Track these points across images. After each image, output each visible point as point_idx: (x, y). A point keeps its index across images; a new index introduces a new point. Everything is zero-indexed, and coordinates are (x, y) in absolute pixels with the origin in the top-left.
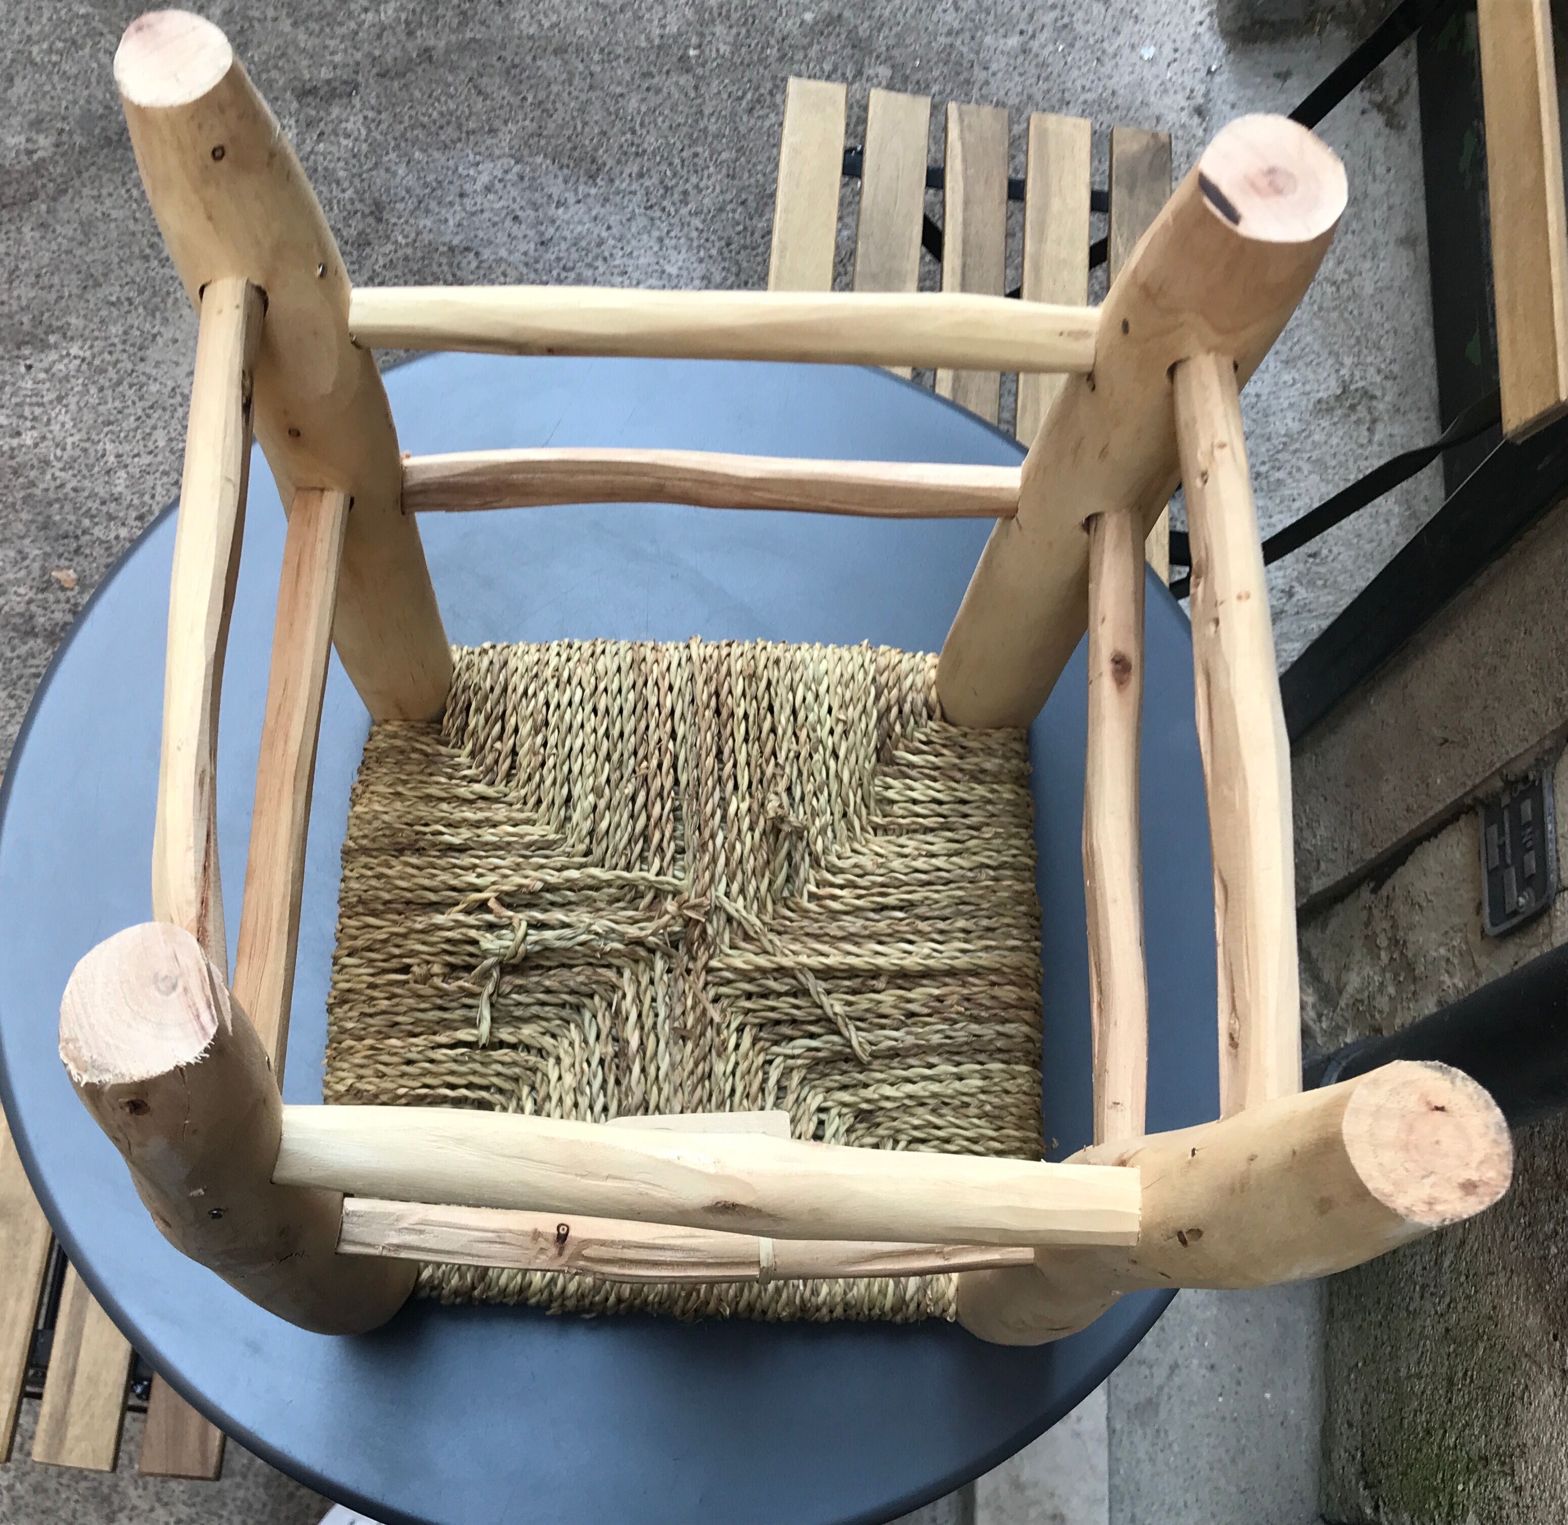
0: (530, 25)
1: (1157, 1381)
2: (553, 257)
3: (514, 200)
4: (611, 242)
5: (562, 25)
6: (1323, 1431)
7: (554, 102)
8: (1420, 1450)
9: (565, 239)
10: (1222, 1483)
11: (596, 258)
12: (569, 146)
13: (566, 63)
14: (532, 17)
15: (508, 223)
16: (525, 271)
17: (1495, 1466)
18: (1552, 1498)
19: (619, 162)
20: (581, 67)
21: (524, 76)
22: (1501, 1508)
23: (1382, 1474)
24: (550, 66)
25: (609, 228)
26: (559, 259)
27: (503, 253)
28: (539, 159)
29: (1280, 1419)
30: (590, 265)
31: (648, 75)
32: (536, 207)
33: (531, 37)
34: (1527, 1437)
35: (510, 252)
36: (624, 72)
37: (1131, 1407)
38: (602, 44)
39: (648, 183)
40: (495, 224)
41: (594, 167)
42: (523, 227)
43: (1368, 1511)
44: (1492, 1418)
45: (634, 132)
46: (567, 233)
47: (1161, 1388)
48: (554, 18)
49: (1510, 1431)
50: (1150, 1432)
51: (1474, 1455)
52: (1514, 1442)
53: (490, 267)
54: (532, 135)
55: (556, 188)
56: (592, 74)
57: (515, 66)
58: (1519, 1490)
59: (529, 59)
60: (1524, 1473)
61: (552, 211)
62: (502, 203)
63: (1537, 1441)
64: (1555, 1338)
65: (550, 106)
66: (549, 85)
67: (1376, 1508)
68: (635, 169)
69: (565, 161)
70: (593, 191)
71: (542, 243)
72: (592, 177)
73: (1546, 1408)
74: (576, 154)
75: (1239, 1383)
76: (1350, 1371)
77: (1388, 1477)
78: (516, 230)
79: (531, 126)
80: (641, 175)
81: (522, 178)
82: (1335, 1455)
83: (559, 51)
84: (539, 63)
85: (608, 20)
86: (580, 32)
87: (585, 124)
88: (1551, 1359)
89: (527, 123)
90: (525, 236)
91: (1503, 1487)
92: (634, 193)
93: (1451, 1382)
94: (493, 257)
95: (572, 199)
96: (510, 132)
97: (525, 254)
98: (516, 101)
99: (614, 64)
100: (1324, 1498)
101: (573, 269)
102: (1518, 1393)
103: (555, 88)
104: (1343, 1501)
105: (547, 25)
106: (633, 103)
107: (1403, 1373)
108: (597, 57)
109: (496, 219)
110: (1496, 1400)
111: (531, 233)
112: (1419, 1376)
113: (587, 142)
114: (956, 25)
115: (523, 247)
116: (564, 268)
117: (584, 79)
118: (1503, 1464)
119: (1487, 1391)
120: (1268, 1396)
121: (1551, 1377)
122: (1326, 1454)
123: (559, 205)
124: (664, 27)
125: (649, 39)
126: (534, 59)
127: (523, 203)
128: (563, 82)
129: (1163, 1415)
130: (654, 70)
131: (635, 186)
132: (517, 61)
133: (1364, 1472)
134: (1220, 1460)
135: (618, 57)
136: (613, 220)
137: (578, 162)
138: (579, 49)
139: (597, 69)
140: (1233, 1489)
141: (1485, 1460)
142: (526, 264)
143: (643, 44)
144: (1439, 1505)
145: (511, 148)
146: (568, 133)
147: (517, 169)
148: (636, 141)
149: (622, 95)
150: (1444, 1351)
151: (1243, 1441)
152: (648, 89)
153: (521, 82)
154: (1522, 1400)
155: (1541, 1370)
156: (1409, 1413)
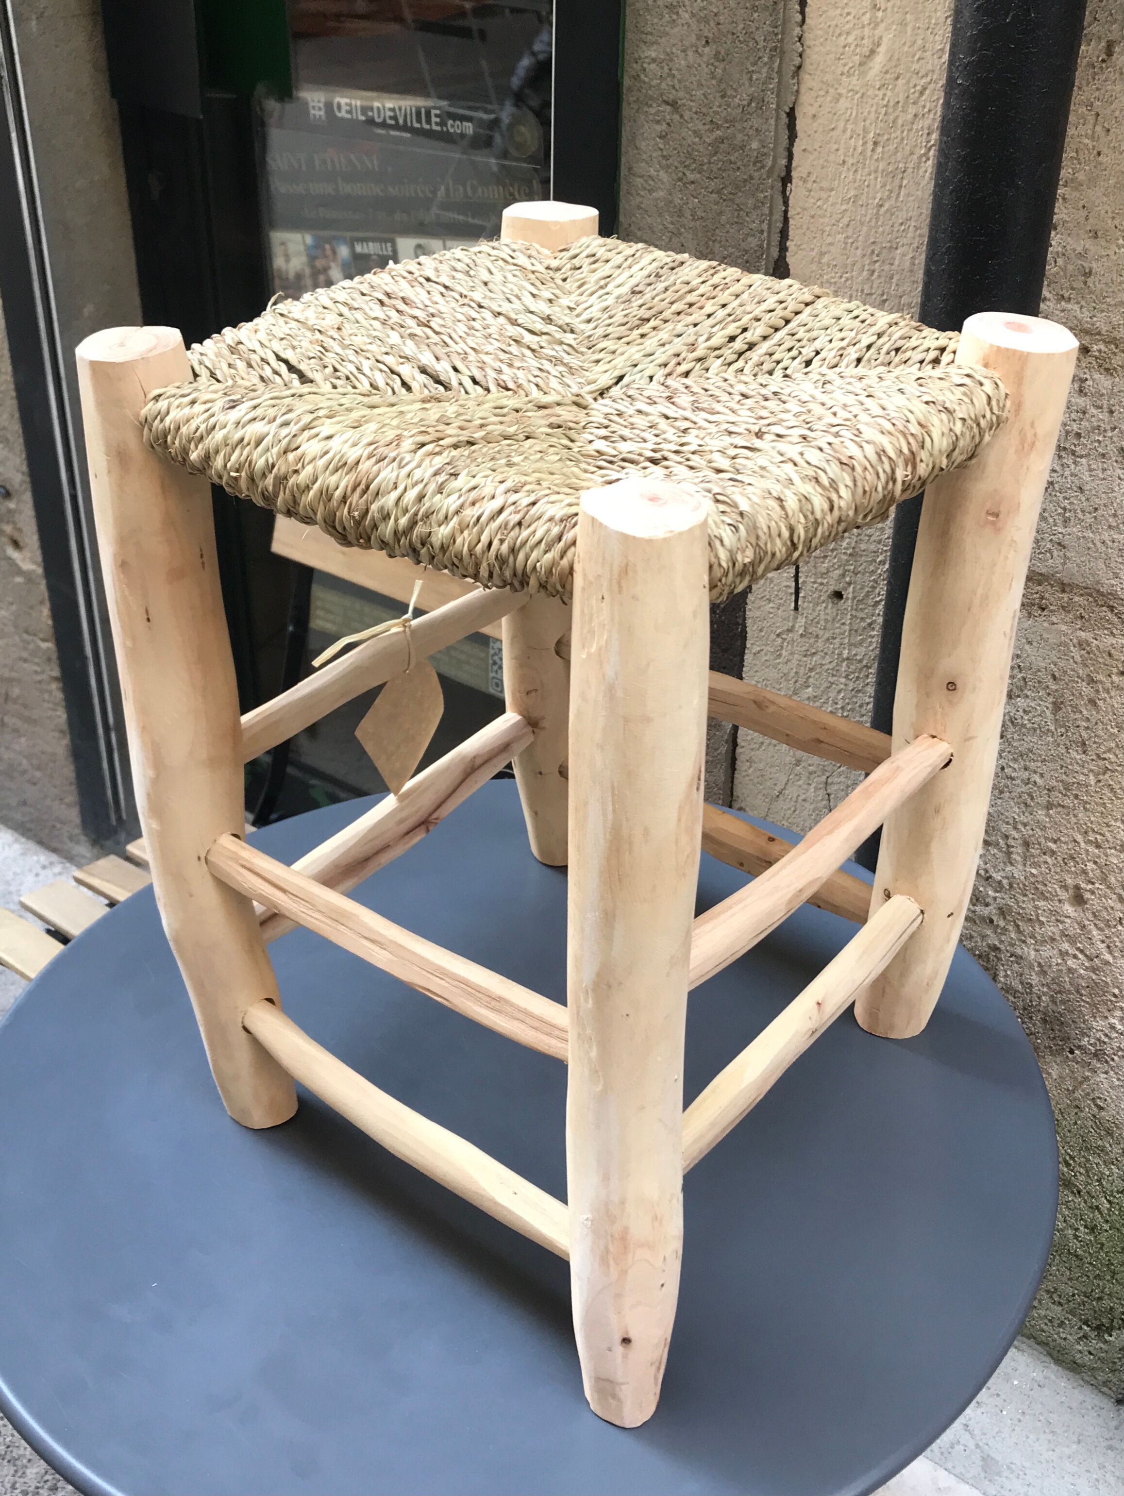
1: (971, 1445)
6: (1058, 1362)
8: (1101, 1245)
10: (1067, 1451)
29: (1036, 1386)
37: (983, 1475)
44: (1103, 1149)
47: (977, 1446)
49: (1116, 1133)
50: (1006, 1473)
64: (1072, 1052)
75: (998, 1395)
82: (1078, 1358)
88: (1083, 1064)
93: (1067, 1184)
100: (1105, 1389)
102: (1094, 1110)
110: (1093, 1136)
119: (1085, 1146)
120: (1016, 1382)
121: (1094, 1071)
122: (1074, 1367)
129: (998, 1458)
133: (1099, 1328)
134: (1049, 1441)
140: (1074, 1446)
151: (1041, 1418)
154: (1101, 1108)
155: (1086, 1079)
156: (1074, 1245)
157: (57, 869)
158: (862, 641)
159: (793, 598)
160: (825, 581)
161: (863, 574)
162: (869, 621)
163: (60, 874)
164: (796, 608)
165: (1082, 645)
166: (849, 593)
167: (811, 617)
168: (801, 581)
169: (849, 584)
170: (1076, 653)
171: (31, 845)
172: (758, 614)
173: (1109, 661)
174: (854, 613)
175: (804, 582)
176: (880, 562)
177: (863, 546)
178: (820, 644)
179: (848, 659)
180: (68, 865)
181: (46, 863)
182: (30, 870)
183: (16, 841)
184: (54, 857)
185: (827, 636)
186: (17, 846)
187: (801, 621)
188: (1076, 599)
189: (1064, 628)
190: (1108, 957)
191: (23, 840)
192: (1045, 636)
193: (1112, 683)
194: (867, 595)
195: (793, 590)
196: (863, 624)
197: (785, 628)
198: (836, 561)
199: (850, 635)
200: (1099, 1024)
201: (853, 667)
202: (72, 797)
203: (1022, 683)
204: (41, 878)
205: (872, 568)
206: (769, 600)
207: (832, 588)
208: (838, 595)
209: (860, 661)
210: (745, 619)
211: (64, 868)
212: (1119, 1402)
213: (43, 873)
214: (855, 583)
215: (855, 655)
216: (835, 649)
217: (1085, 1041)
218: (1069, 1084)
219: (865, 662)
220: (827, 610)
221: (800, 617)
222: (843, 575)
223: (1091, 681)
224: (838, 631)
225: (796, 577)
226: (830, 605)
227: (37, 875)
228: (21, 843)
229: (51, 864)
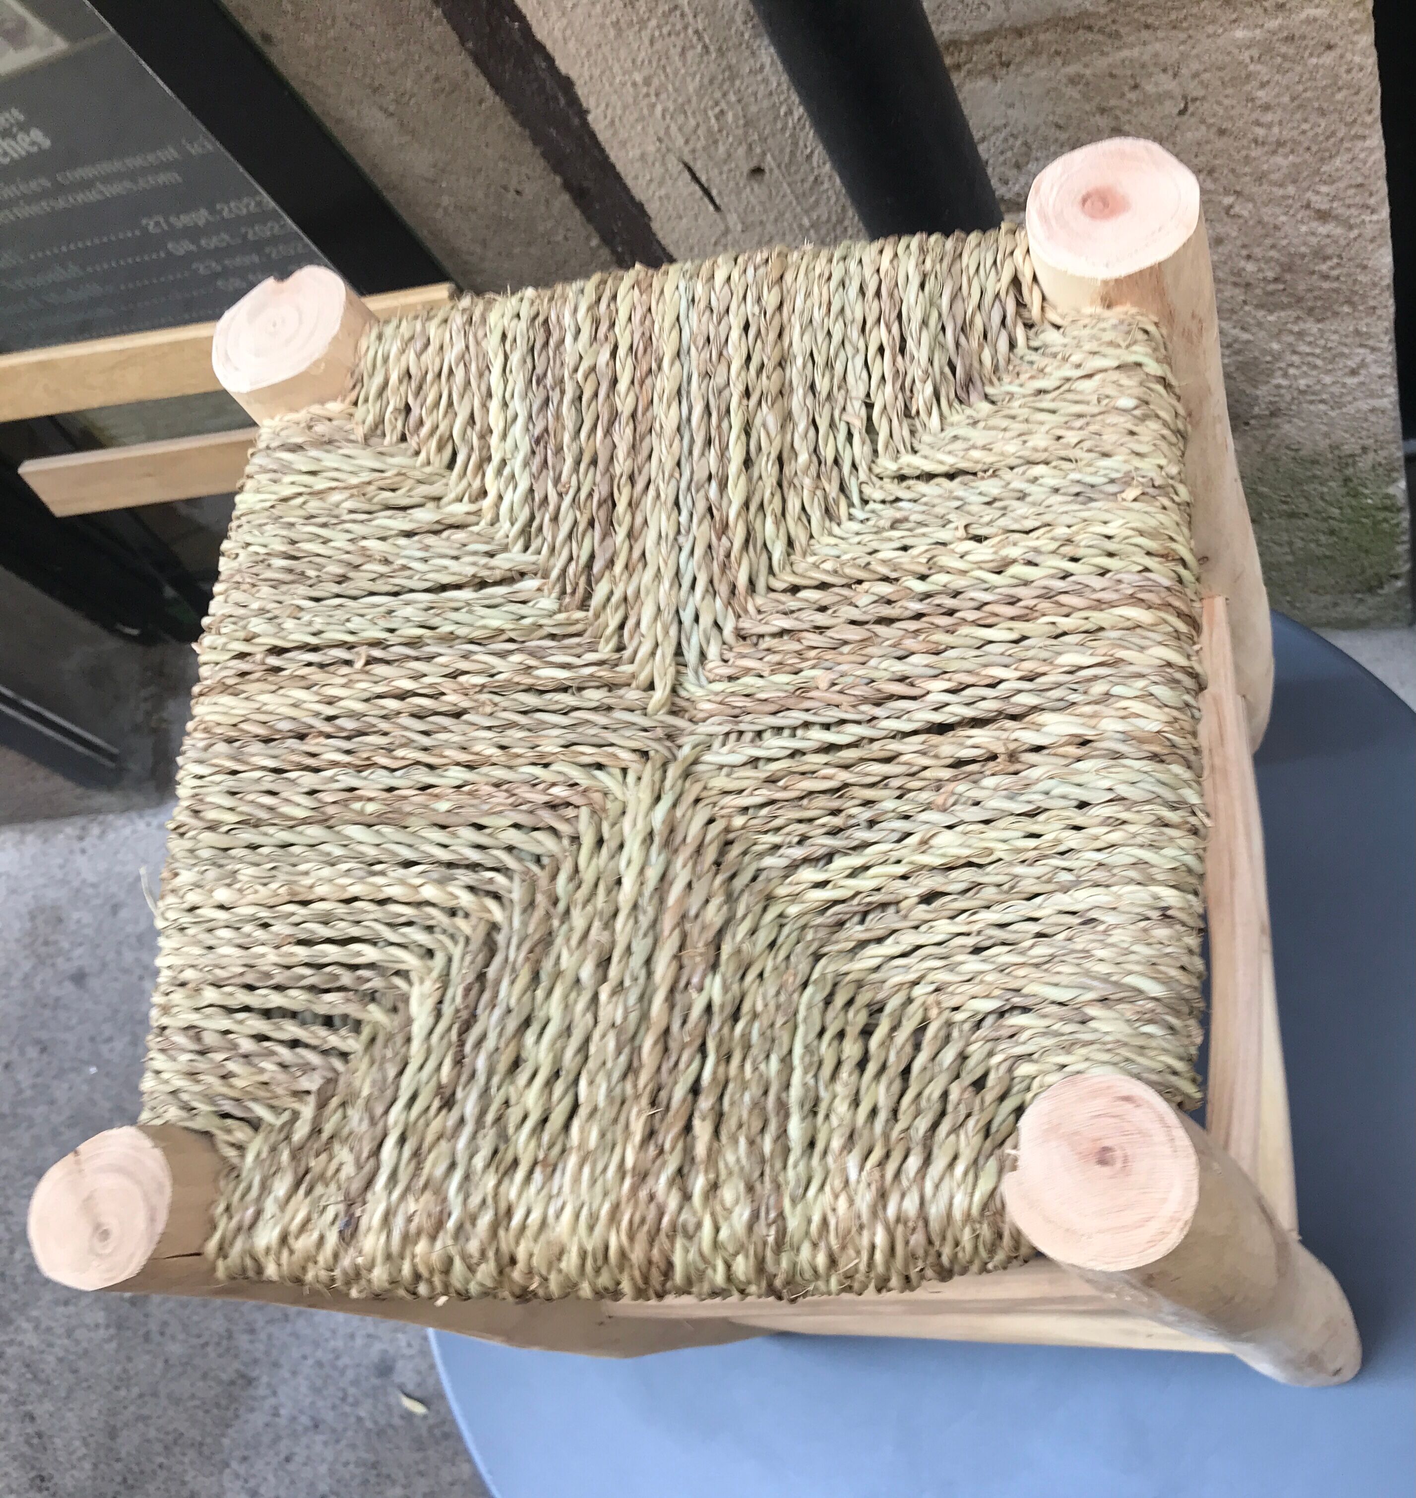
0: (82, 1469)
2: (331, 1413)
3: (268, 1464)
4: (319, 1354)
5: (85, 1434)
7: (167, 1433)
8: (1346, 539)
9: (313, 1403)
11: (335, 1367)
12: (215, 1411)
13: (126, 1425)
14: (73, 1467)
15: (291, 1467)
16: (344, 1443)
17: (1350, 471)
18: (1366, 420)
19: (236, 1356)
20: (132, 1408)
21: (136, 1469)
22: (1380, 464)
23: (1370, 572)
24: (128, 1441)
25: (305, 1357)
26: (334, 1407)
27: (323, 1469)
28: (226, 1441)
30: (342, 1372)
31: (147, 1337)
32: (277, 1439)
33: (95, 1466)
34: (1323, 444)
35: (323, 1460)
36: (142, 1362)
38: (109, 1388)
39: (260, 1324)
40: (293, 1482)
41: (240, 1382)
42: (297, 1450)
43: (1399, 584)
44: (1315, 477)
45: (206, 1344)
46: (308, 1401)
48: (77, 1443)
49: (1322, 460)
51: (1344, 491)
52: (1330, 456)
53: (338, 1481)
54: (200, 1453)
55: (258, 1419)
56: (141, 1396)
57: (125, 1480)
58: (1365, 449)
59: (118, 1466)
60: (1351, 446)
61: (282, 1421)
62: (271, 1477)
63: (1326, 435)
64: (1247, 424)
65: (170, 1438)
66: (148, 1441)
67: (1396, 577)
68: (245, 1337)
69: (230, 1414)
70: (265, 1379)
71: (316, 1426)
72: (250, 1382)
73: (1302, 429)
74: (224, 1402)
76: (1294, 607)
77: (1371, 567)
78: (298, 1459)
79: (192, 1454)
80: (252, 1331)
81: (245, 1459)
82: (1362, 617)
83: (113, 1433)
84: (123, 1454)
85: (85, 1385)
86: (94, 1414)
87: (193, 1396)
88: (1264, 427)
89: (186, 1460)
90: (308, 1447)
91: (1365, 463)
92: (270, 1337)
93: (1292, 515)
94: (328, 1480)
95: (272, 1401)
96: (195, 1477)
97: (325, 1444)
98: (162, 1474)
99: (132, 1373)
100: (1396, 624)
101: (344, 1391)
102: (1292, 454)
103: (152, 1433)
104: (1396, 607)
105: (84, 1450)
106: (175, 1349)
107: (1290, 558)
108: (123, 1393)
109: (287, 1481)
110: (1300, 473)
111: (304, 1440)
112: (1290, 544)
113: (213, 1393)
114: (127, 1039)
115: (318, 1448)
116: (344, 1399)
117: (145, 1403)
118: (1347, 464)
119: (1297, 482)
121: (1277, 426)
123: (276, 1414)
124: (97, 1326)
125: (110, 1340)
126: (118, 1460)
127: (272, 1453)
128: (147, 1426)
130: (141, 1332)
131: (263, 1336)
132: (119, 1479)
133: (1371, 590)
135: (125, 1371)
136: (296, 1353)
137: (232, 1398)
138: (112, 1412)
139: (135, 1391)
141: (1347, 480)
142: (337, 1441)
143: (114, 1345)
144: (1385, 520)
145: (212, 1474)
146: (200, 1413)
147: (234, 1465)
148: (216, 1339)
149: (166, 1361)
150: (1268, 522)
152: (162, 1334)
153: (142, 1472)
154: (1297, 450)
155: (1273, 435)
156: (1320, 551)
157: (95, 830)
158: (817, 202)
159: (706, 200)
160: (733, 165)
161: (774, 135)
162: (811, 178)
163: (103, 833)
164: (717, 208)
165: (1073, 81)
166: (769, 161)
167: (741, 210)
168: (703, 179)
169: (764, 154)
170: (1072, 92)
171: (42, 826)
172: (676, 236)
173: (1114, 82)
174: (789, 179)
175: (708, 180)
176: (786, 114)
177: (754, 109)
178: (770, 227)
179: (812, 226)
180: (101, 818)
181: (77, 832)
182: (71, 852)
183: (23, 832)
184: (80, 821)
185: (772, 217)
186: (30, 838)
187: (733, 219)
188: (1042, 37)
189: (1043, 73)
190: (1246, 336)
191: (29, 826)
192: (1025, 91)
193: (1130, 102)
194: (793, 153)
195: (700, 193)
196: (807, 185)
197: (719, 233)
198: (731, 139)
199: (799, 203)
200: (1262, 391)
201: (823, 231)
202: (41, 772)
203: (1024, 149)
204: (90, 851)
205: (779, 125)
206: (681, 218)
207: (746, 168)
208: (757, 171)
209: (829, 220)
210: (664, 249)
211: (101, 823)
212: (1410, 625)
213: (85, 844)
214: (770, 149)
215: (819, 217)
216: (790, 225)
217: (1256, 410)
218: (1257, 447)
219: (834, 218)
220: (754, 193)
221: (728, 217)
222: (750, 148)
223: (1103, 111)
224: (781, 207)
225: (695, 178)
226: (756, 186)
227: (83, 851)
228: (31, 831)
229: (83, 828)
